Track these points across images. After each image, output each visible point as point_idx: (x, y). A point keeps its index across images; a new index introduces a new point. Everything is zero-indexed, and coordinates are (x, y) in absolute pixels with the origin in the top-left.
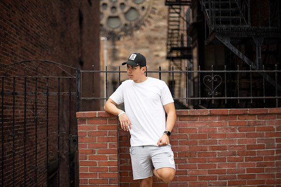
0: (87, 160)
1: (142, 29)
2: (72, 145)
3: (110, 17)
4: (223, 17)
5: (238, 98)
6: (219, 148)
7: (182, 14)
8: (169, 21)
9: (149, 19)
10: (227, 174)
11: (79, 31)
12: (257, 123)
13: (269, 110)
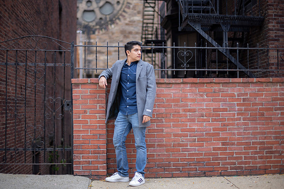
0: (81, 119)
1: (117, 24)
2: (66, 108)
3: (85, 11)
4: (195, 7)
5: (206, 70)
6: (190, 111)
7: (156, 9)
8: (144, 15)
9: (124, 14)
10: (196, 133)
11: (58, 21)
12: (221, 91)
13: (231, 80)
